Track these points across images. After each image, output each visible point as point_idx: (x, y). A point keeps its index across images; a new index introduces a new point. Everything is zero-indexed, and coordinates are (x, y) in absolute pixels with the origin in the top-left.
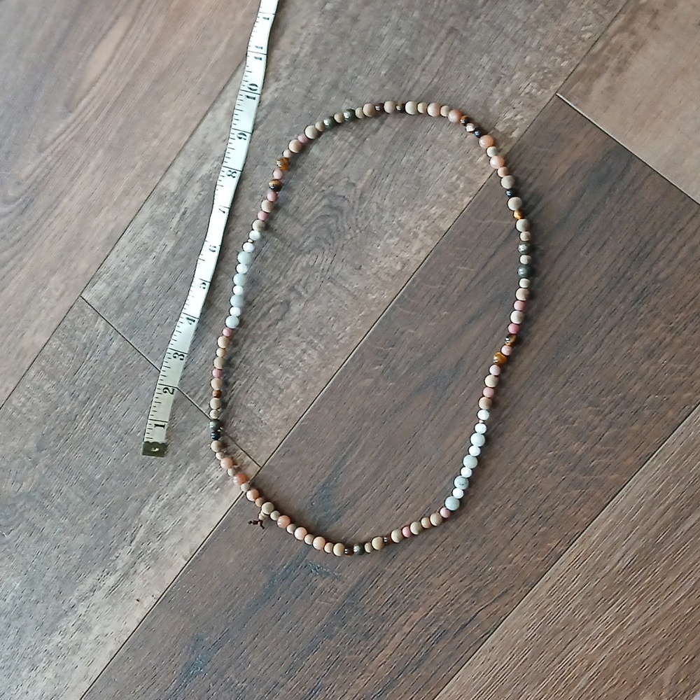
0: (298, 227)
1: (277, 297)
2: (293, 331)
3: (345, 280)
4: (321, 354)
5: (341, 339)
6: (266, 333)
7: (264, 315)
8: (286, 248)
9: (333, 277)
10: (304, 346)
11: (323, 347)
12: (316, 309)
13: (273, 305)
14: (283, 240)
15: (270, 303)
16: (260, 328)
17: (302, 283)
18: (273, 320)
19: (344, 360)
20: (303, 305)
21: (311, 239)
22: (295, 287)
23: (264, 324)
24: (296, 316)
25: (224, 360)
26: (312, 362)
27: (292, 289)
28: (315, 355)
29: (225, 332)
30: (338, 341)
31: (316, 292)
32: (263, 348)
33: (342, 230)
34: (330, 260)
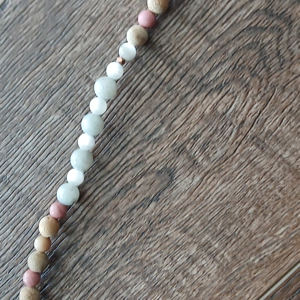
0: (204, 45)
1: (152, 159)
2: (174, 223)
3: (284, 144)
4: (224, 269)
5: (266, 246)
6: (125, 219)
7: (126, 188)
8: (176, 78)
9: (261, 137)
10: (193, 250)
11: (228, 257)
12: (222, 188)
13: (144, 174)
14: (173, 65)
15: (138, 170)
16: (115, 209)
17: (201, 141)
18: (140, 198)
19: (269, 285)
20: (197, 179)
21: (225, 67)
22: (188, 146)
23: (123, 205)
24: (184, 197)
25: (46, 257)
26: (206, 281)
27: (180, 150)
28: (213, 269)
29: (53, 211)
30: (260, 250)
31: (225, 158)
32: (118, 244)
33: (287, 56)
34: (257, 106)
